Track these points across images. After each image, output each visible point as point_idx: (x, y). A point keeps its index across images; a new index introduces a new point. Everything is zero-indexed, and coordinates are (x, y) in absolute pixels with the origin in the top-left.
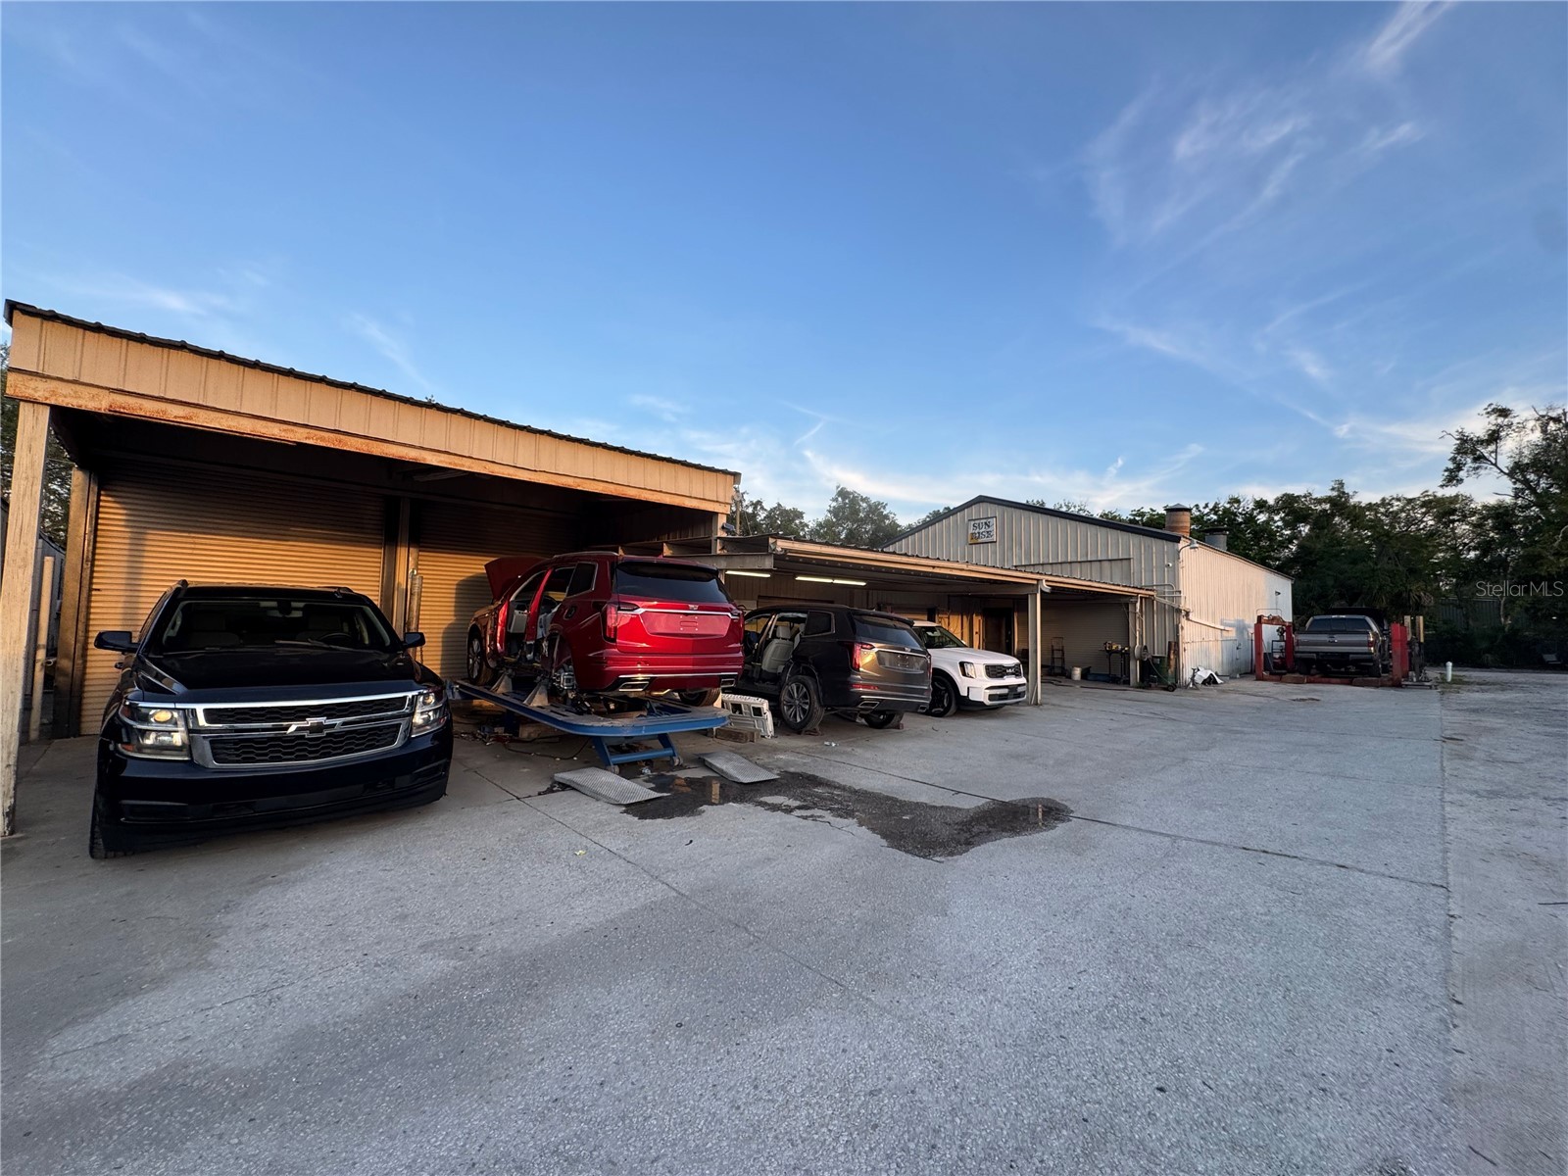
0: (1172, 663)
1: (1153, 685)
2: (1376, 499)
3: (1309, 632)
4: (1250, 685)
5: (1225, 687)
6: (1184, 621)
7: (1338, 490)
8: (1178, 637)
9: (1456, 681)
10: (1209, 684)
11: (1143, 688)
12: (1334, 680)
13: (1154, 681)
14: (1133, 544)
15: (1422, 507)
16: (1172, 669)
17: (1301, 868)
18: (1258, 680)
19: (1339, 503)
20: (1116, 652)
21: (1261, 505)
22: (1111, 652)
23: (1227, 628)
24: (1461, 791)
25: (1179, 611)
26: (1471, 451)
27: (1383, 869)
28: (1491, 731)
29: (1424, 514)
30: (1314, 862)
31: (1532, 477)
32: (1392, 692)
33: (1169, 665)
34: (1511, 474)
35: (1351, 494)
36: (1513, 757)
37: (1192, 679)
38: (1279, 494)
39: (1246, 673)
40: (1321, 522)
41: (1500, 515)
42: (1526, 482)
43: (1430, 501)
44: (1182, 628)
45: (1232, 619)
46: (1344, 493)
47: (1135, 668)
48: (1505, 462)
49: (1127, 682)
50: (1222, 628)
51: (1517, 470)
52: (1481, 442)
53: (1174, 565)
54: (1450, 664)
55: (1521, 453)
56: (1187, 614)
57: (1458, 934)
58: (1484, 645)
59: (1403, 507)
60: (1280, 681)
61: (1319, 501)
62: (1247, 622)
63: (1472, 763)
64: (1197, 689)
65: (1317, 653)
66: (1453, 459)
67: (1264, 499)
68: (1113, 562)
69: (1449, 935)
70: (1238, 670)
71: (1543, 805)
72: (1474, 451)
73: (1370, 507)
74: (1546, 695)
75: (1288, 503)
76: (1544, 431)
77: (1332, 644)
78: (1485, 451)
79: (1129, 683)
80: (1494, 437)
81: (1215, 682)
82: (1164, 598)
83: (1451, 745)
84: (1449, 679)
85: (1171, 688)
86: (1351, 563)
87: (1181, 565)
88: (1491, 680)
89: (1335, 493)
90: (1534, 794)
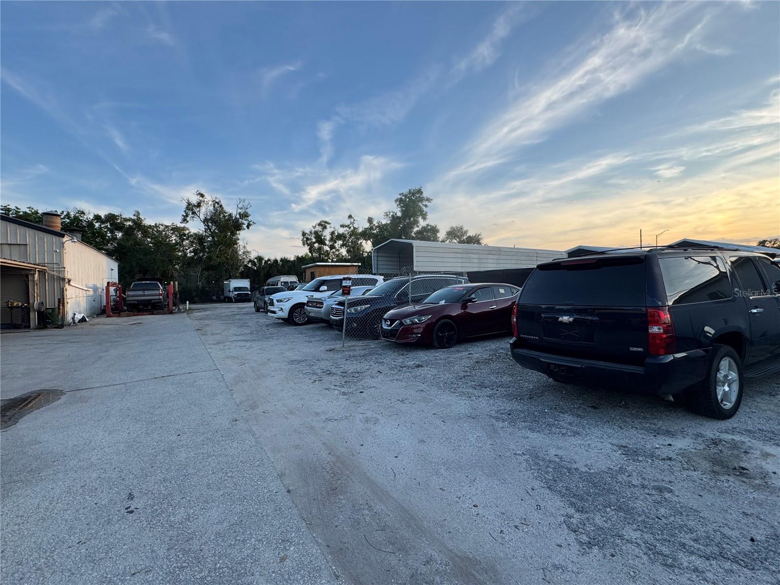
0: (61, 311)
1: (48, 326)
2: (153, 224)
3: (132, 290)
4: (103, 319)
5: (92, 322)
6: (67, 286)
7: (137, 216)
8: (63, 295)
9: (190, 309)
10: (82, 322)
11: (41, 329)
12: (145, 313)
13: (49, 323)
14: (29, 236)
15: (171, 230)
16: (61, 314)
17: (178, 377)
18: (107, 317)
19: (138, 223)
20: (17, 307)
21: (97, 218)
22: (12, 308)
23: (89, 289)
24: (209, 345)
25: (64, 279)
26: (191, 209)
27: (201, 370)
28: (207, 325)
29: (172, 234)
30: (180, 374)
31: (210, 224)
32: (169, 316)
33: (59, 313)
34: (204, 222)
35: (143, 219)
36: (218, 332)
37: (73, 318)
38: (107, 213)
39: (99, 314)
40: (129, 232)
41: (200, 239)
42: (208, 226)
43: (175, 228)
44: (66, 290)
45: (91, 284)
46: (140, 218)
47: (34, 317)
48: (202, 217)
49: (28, 327)
50: (87, 289)
51: (206, 221)
52: (194, 206)
53: (60, 252)
54: (188, 302)
55: (207, 214)
56: (69, 281)
57: (225, 378)
58: (195, 294)
59: (164, 229)
60: (119, 316)
61: (126, 220)
62: (98, 286)
63: (208, 336)
64: (77, 325)
65: (137, 300)
66: (185, 211)
67: (100, 214)
68: (12, 246)
69: (224, 379)
70: (94, 313)
71: (230, 343)
72: (192, 210)
73: (150, 227)
74: (218, 311)
75: (111, 218)
76: (214, 207)
77: (144, 295)
78: (196, 210)
79: (30, 327)
80: (199, 205)
81: (86, 321)
82: (54, 271)
83: (199, 332)
84: (187, 309)
85: (61, 326)
86: (144, 255)
87: (65, 251)
88: (199, 308)
89: (135, 218)
90: (227, 341)
